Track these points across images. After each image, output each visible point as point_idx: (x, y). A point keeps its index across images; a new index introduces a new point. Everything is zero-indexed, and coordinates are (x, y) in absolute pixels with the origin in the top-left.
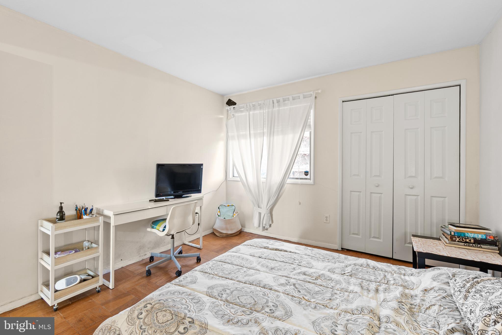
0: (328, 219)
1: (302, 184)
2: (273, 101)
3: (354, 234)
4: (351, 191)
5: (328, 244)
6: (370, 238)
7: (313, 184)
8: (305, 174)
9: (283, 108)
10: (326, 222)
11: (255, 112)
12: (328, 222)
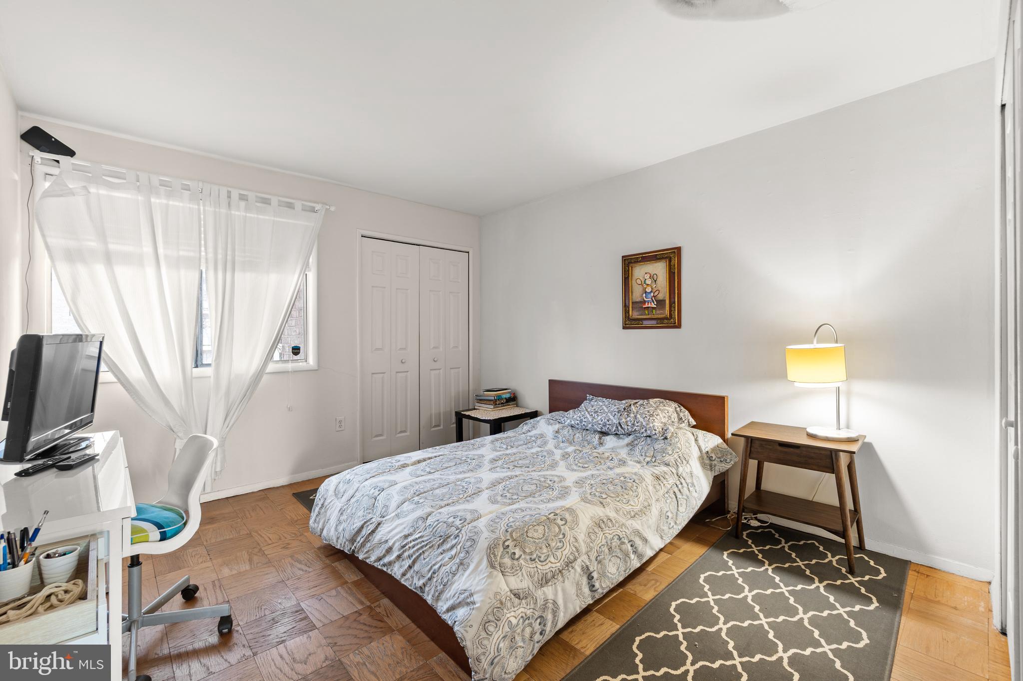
0: (343, 424)
1: (295, 372)
2: (229, 192)
3: (377, 436)
4: (373, 374)
5: (343, 465)
6: (396, 435)
7: (317, 369)
8: (292, 352)
9: (256, 216)
10: (341, 429)
11: (171, 203)
12: (343, 429)
